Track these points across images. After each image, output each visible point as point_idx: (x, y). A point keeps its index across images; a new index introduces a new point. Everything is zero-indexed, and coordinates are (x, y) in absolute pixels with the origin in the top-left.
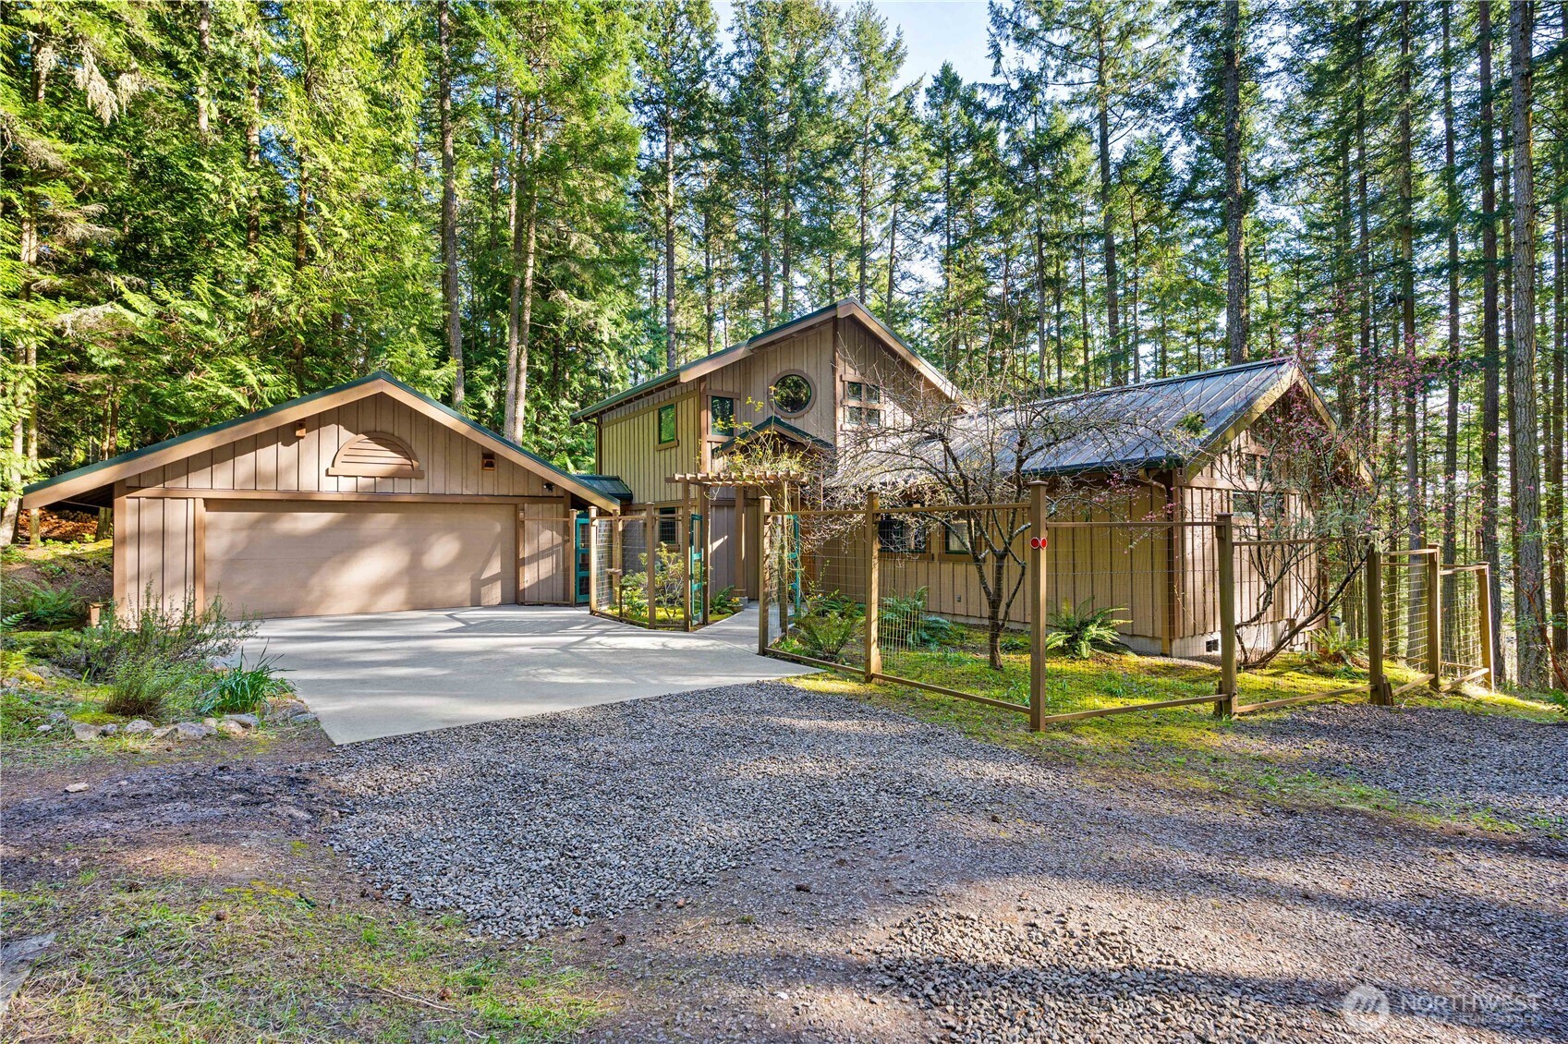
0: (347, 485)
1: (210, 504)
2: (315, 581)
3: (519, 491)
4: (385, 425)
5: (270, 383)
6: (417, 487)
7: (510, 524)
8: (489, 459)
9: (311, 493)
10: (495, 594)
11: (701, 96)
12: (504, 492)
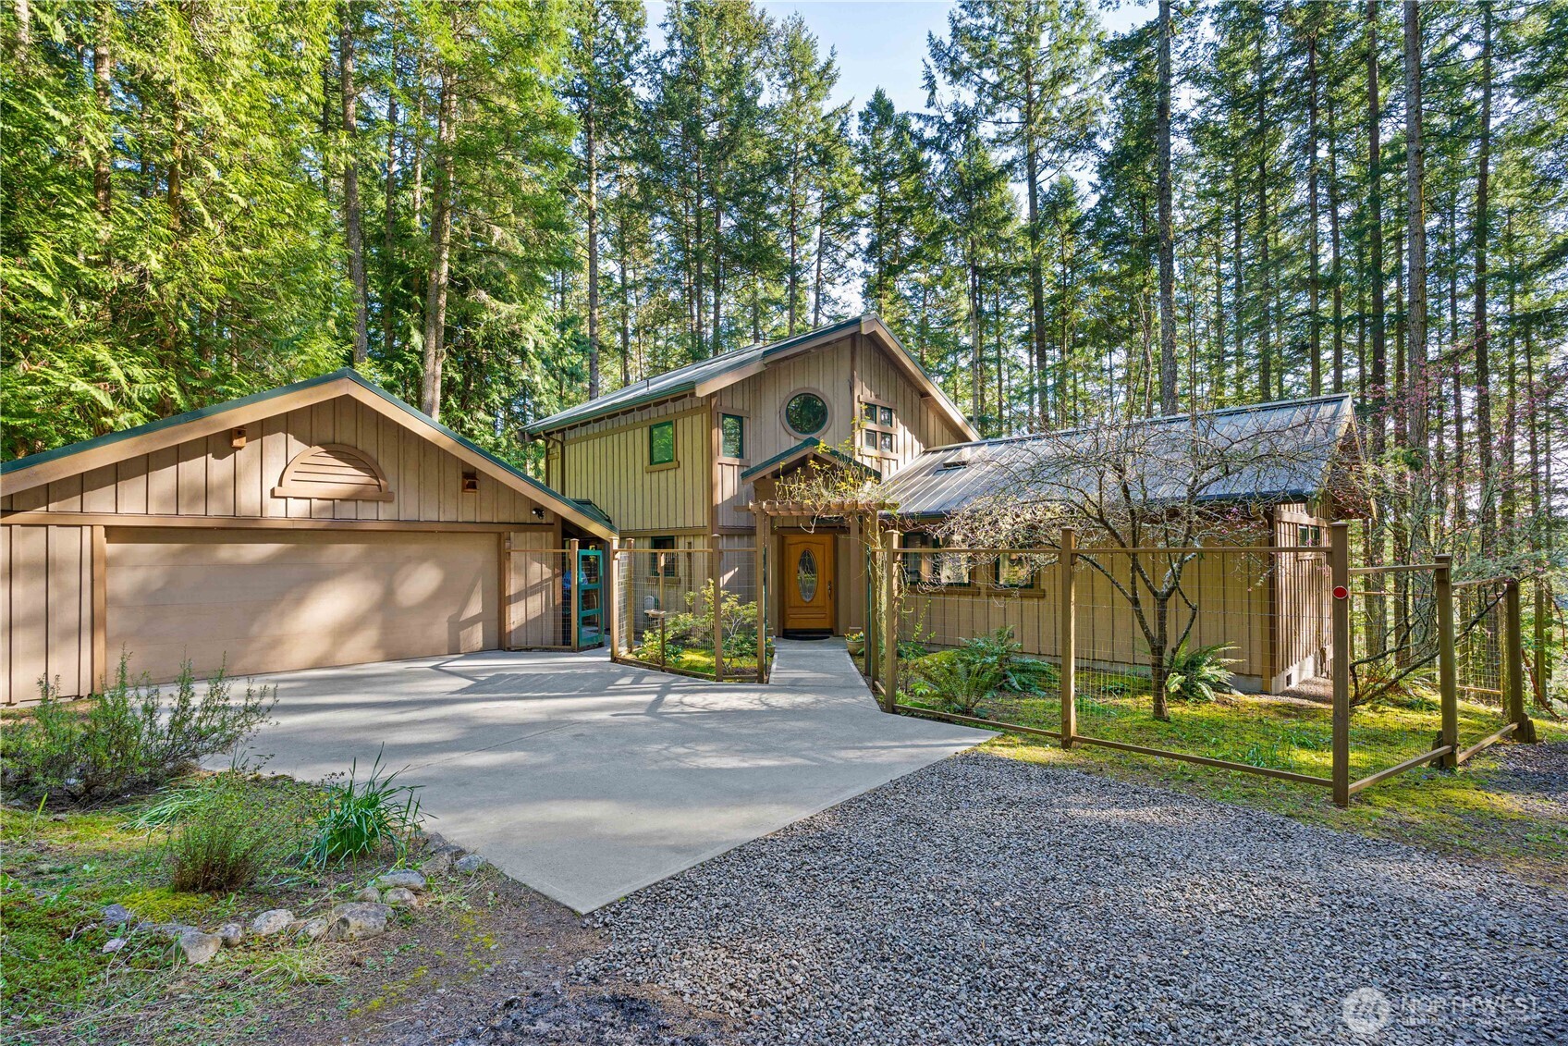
0: (298, 509)
1: (113, 533)
2: (255, 629)
3: (503, 517)
4: (346, 436)
5: (141, 379)
6: (386, 512)
7: (493, 556)
8: (471, 479)
9: (254, 519)
10: (477, 637)
11: (626, 94)
12: (487, 518)
